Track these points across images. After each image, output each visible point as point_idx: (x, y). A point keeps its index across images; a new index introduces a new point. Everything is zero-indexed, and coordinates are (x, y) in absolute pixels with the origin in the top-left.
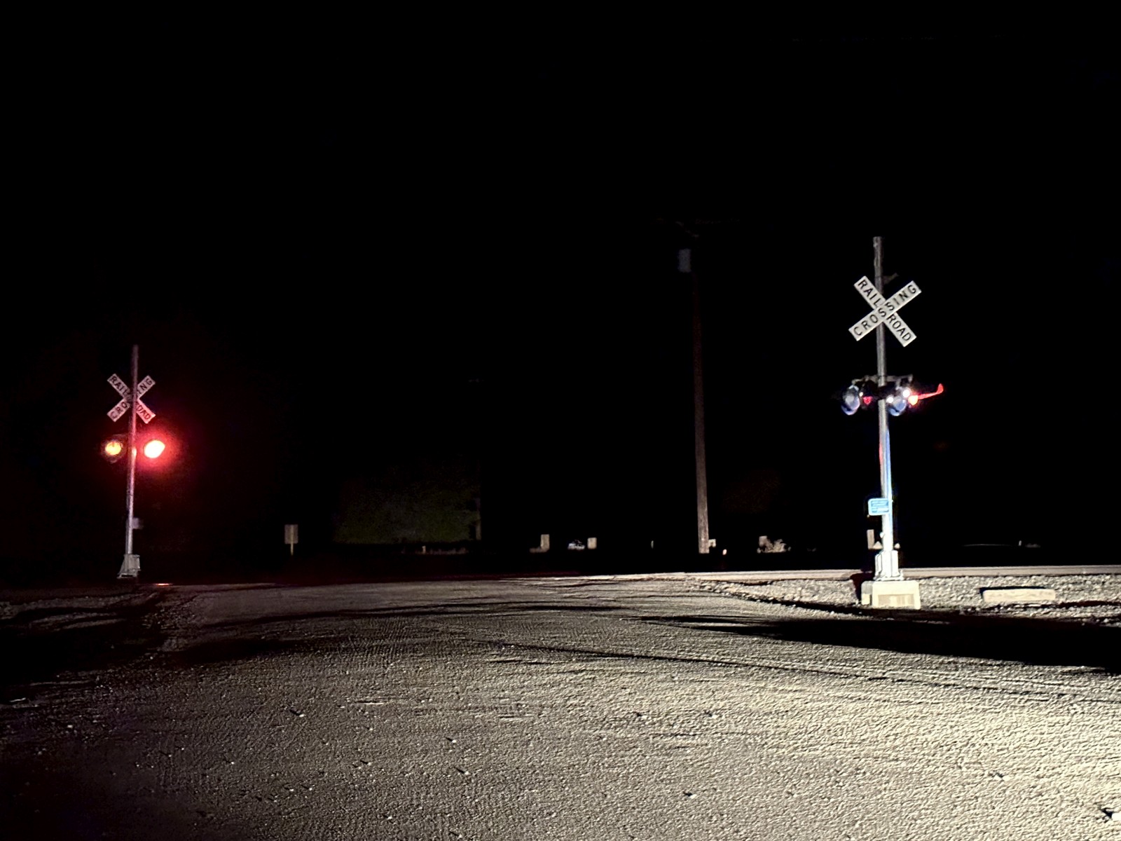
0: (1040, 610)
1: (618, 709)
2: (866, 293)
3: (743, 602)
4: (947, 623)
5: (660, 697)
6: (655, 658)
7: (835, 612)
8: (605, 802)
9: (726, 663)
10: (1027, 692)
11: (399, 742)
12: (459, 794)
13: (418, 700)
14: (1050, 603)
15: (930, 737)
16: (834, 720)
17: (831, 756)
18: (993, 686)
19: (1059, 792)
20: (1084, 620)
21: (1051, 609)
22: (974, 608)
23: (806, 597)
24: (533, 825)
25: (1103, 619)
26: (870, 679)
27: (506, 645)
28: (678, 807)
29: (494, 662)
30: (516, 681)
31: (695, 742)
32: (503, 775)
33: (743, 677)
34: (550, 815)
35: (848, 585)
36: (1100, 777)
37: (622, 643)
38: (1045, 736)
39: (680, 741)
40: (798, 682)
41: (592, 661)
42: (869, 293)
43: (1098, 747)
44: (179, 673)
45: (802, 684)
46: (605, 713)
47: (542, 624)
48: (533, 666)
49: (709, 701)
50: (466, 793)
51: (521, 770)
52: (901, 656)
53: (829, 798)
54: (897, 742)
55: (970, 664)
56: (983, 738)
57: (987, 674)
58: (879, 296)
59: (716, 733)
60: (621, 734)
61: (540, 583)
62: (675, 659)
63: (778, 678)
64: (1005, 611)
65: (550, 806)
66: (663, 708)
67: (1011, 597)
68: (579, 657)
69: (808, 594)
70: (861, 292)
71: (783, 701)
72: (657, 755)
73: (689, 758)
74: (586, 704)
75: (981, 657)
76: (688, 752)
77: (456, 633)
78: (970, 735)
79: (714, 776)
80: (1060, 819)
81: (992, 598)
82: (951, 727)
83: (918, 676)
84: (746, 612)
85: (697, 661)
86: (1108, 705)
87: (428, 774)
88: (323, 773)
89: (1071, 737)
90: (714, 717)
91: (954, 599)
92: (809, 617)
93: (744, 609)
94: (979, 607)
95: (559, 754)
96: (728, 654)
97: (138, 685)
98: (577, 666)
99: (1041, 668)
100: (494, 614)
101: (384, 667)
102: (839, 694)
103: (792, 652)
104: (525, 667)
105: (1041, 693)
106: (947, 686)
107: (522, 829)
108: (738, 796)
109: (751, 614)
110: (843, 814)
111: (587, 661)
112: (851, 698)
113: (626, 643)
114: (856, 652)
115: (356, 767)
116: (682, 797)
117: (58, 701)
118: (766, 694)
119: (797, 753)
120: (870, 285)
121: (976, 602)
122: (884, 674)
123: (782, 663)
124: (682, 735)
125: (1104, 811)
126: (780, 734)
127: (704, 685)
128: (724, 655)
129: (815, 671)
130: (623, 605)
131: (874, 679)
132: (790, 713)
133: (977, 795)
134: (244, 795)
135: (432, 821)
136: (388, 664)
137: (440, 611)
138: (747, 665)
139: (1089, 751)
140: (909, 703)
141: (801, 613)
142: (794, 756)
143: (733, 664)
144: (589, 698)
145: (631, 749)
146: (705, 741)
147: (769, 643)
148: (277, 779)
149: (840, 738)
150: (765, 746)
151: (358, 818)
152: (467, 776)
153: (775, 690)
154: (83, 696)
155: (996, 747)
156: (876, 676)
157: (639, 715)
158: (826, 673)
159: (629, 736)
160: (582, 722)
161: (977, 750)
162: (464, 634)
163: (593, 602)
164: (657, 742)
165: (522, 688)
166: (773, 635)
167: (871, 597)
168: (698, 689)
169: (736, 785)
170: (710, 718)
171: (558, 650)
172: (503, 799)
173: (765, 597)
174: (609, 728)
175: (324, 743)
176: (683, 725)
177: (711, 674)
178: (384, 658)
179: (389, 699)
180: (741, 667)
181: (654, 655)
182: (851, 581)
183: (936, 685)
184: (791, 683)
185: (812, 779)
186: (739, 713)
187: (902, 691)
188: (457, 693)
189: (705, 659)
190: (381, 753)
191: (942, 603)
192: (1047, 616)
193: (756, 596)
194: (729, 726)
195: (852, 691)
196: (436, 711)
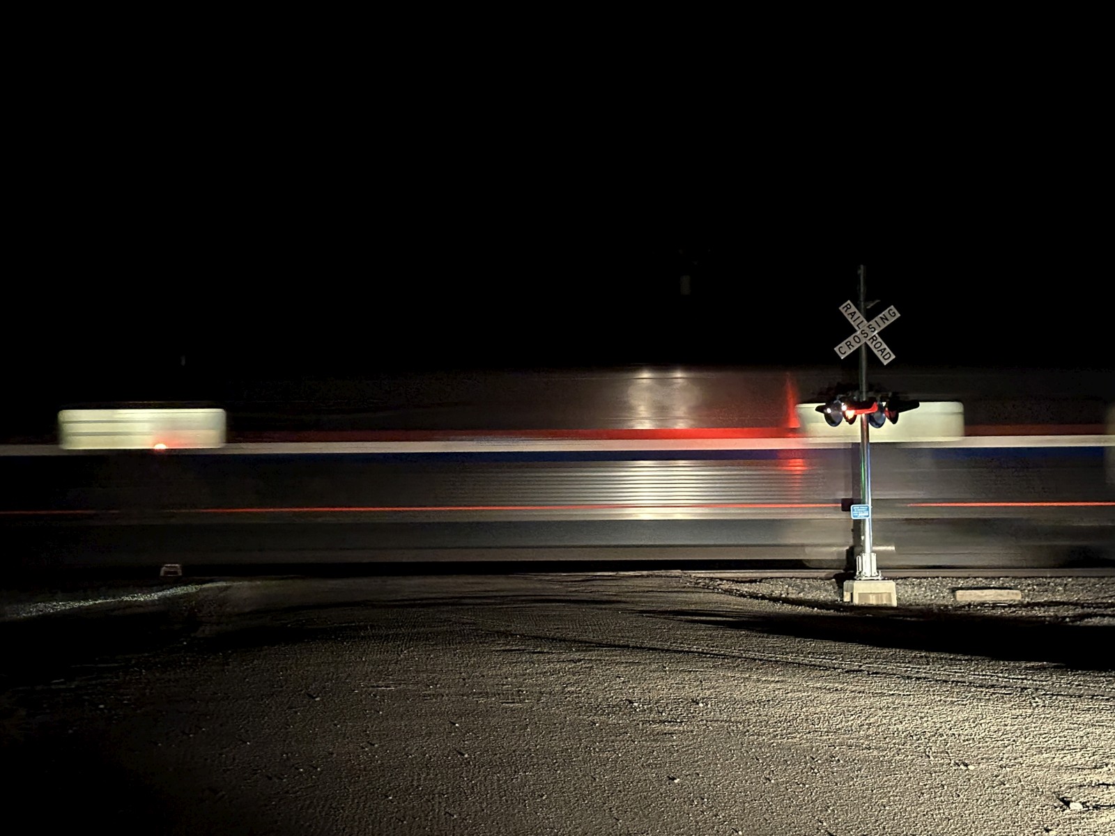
0: (1007, 609)
1: (612, 697)
2: (850, 316)
3: (734, 598)
4: (921, 620)
5: (651, 686)
6: (650, 649)
7: (818, 609)
8: (594, 785)
9: (714, 654)
10: (993, 686)
11: (406, 726)
12: (457, 775)
13: (427, 685)
14: (1016, 603)
15: (900, 727)
16: (812, 710)
17: (808, 744)
18: (960, 679)
19: (1020, 782)
20: (1048, 619)
21: (1018, 608)
22: (946, 606)
23: (792, 593)
24: (525, 806)
25: (1065, 618)
26: (847, 672)
27: (512, 635)
28: (662, 791)
29: (500, 651)
30: (518, 670)
31: (681, 728)
32: (499, 758)
33: (729, 667)
34: (542, 797)
35: (831, 584)
36: (1059, 767)
37: (619, 635)
38: (1008, 728)
39: (668, 727)
40: (780, 673)
41: (591, 651)
42: (853, 316)
43: (1058, 738)
44: (208, 658)
45: (783, 675)
46: (599, 700)
47: (547, 615)
48: (535, 655)
49: (697, 690)
50: (463, 775)
51: (517, 753)
52: (877, 650)
53: (804, 785)
54: (870, 731)
55: (941, 659)
56: (950, 729)
57: (956, 669)
58: (862, 318)
59: (702, 720)
60: (613, 720)
61: (550, 578)
62: (667, 651)
63: (761, 669)
64: (975, 609)
65: (541, 789)
66: (654, 695)
67: (981, 597)
68: (579, 647)
69: (794, 591)
70: (846, 315)
71: (764, 691)
72: (646, 740)
73: (674, 743)
74: (583, 691)
75: (950, 653)
76: (675, 738)
77: (467, 623)
78: (938, 725)
79: (697, 762)
80: (1020, 806)
81: (964, 597)
82: (921, 718)
83: (893, 669)
84: (736, 607)
85: (688, 652)
86: (1068, 699)
87: (430, 756)
88: (332, 754)
89: (1033, 729)
90: (701, 705)
91: (929, 598)
92: (794, 613)
93: (734, 605)
94: (952, 605)
95: (553, 738)
96: (717, 647)
97: (169, 669)
98: (576, 656)
99: (1006, 663)
100: (504, 606)
101: (398, 654)
102: (818, 685)
103: (776, 645)
104: (528, 656)
105: (1005, 687)
106: (918, 679)
107: (514, 809)
108: (719, 780)
109: (741, 609)
110: (816, 800)
111: (586, 651)
112: (829, 689)
113: (624, 634)
114: (836, 646)
115: (363, 748)
116: (667, 781)
117: (94, 682)
118: (750, 685)
119: (776, 741)
120: (854, 309)
121: (949, 601)
122: (860, 666)
123: (767, 655)
124: (670, 722)
125: (1062, 800)
126: (761, 722)
127: (692, 675)
128: (713, 647)
129: (796, 663)
130: (624, 599)
131: (851, 671)
132: (771, 703)
133: (944, 782)
134: (256, 774)
135: (429, 801)
136: (402, 651)
137: (456, 602)
138: (734, 657)
139: (1049, 742)
140: (883, 694)
141: (787, 608)
142: (772, 743)
143: (721, 655)
144: (585, 686)
145: (621, 734)
146: (691, 728)
147: (756, 636)
148: (288, 759)
149: (816, 726)
150: (747, 734)
151: (360, 798)
152: (466, 759)
153: (758, 680)
154: (118, 678)
155: (962, 737)
156: (853, 669)
157: (631, 702)
158: (806, 665)
159: (620, 722)
160: (578, 708)
161: (945, 740)
162: (474, 624)
163: (596, 597)
164: (647, 727)
165: (524, 675)
166: (760, 629)
167: (852, 594)
168: (687, 679)
169: (718, 771)
170: (697, 706)
171: (560, 641)
172: (499, 781)
173: (755, 593)
174: (602, 715)
175: (336, 725)
176: (671, 713)
177: (700, 664)
178: (399, 646)
179: (400, 684)
180: (728, 659)
181: (648, 646)
182: (834, 580)
183: (908, 678)
184: (773, 674)
185: (788, 765)
186: (724, 702)
187: (877, 684)
188: (464, 679)
189: (695, 650)
190: (387, 735)
191: (917, 601)
192: (1014, 614)
193: (746, 592)
194: (714, 714)
195: (830, 682)
196: (443, 696)
